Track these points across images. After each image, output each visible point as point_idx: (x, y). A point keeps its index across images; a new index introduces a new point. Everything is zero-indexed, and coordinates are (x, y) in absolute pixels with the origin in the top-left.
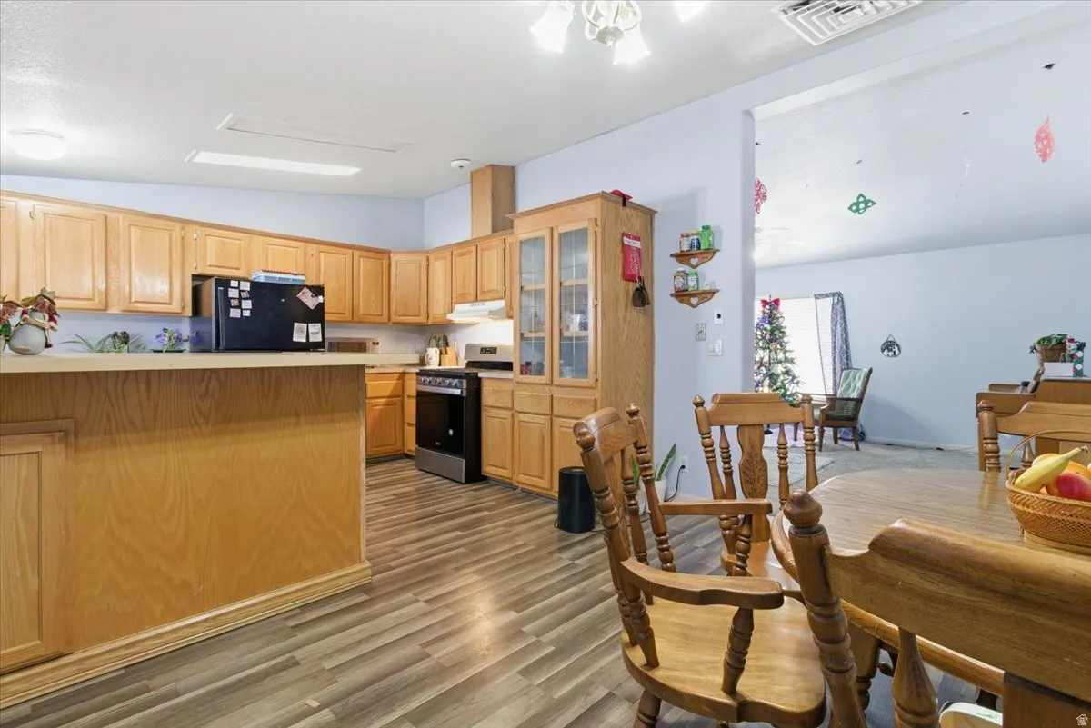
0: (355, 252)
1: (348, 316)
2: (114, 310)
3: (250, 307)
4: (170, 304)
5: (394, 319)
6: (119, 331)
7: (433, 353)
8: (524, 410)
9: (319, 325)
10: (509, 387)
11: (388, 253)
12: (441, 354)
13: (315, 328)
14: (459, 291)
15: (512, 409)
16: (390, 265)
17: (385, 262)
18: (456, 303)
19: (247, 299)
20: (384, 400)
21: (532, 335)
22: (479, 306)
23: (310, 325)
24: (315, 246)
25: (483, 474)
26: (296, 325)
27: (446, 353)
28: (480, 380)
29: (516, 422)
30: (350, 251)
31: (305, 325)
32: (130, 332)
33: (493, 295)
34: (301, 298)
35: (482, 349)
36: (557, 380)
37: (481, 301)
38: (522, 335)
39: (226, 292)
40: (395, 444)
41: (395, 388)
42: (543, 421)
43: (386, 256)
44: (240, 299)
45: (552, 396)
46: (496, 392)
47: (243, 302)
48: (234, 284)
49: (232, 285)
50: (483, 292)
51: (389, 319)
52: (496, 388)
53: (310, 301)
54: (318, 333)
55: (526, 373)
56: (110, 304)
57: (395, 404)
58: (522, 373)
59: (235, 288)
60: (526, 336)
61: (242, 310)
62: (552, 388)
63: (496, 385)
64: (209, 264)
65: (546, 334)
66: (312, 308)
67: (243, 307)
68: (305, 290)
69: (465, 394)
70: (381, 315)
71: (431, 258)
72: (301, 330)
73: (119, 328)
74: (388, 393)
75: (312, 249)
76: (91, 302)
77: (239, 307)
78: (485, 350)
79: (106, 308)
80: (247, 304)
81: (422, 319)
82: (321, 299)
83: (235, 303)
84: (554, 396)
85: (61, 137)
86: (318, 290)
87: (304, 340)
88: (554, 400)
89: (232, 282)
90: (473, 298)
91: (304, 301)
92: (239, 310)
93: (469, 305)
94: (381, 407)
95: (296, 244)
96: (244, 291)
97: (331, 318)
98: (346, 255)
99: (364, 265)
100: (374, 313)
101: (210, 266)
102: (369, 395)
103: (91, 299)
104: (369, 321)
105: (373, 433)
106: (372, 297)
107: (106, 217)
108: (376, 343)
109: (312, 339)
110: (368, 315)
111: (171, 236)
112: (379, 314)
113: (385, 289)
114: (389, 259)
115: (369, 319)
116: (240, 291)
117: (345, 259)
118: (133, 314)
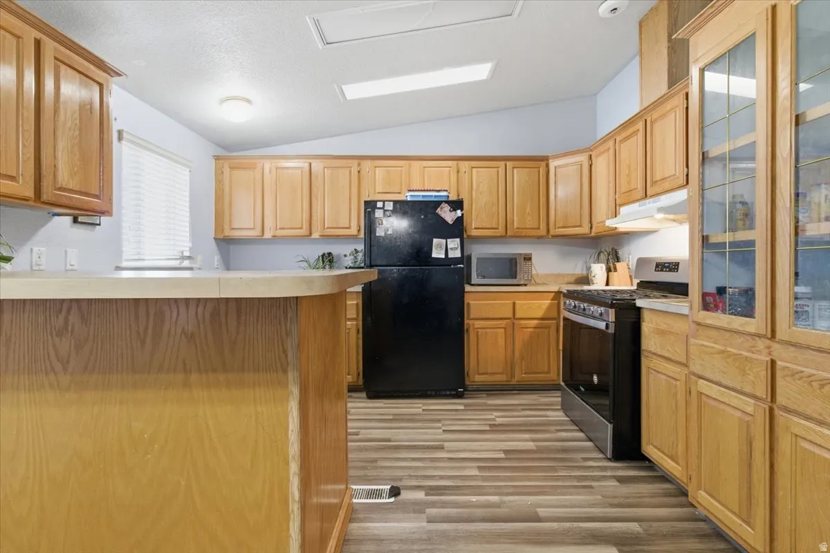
0: (508, 163)
1: (501, 231)
2: (315, 235)
4: (349, 228)
5: (552, 232)
6: (326, 251)
7: (599, 270)
8: (707, 375)
9: (458, 240)
10: (681, 327)
11: (545, 159)
12: (609, 270)
13: (454, 243)
14: (624, 189)
15: (686, 365)
16: (548, 172)
17: (542, 171)
18: (620, 205)
19: (390, 218)
20: (536, 322)
21: (728, 238)
22: (651, 205)
23: (448, 240)
24: (467, 163)
25: (643, 452)
26: (435, 241)
27: (615, 270)
28: (639, 310)
29: (694, 393)
30: (502, 164)
31: (444, 241)
32: (334, 252)
33: (667, 186)
34: (440, 213)
35: (658, 265)
36: (783, 330)
37: (652, 196)
38: (705, 239)
39: (372, 213)
40: (548, 372)
41: (550, 308)
42: (750, 409)
43: (543, 164)
44: (384, 218)
45: (773, 362)
46: (661, 333)
48: (380, 205)
49: (378, 206)
50: (654, 183)
51: (548, 231)
52: (663, 327)
53: (448, 215)
54: (457, 248)
55: (716, 308)
56: (313, 231)
57: (548, 327)
58: (706, 307)
60: (713, 240)
61: (386, 228)
62: (775, 346)
63: (663, 323)
64: (377, 191)
65: (758, 234)
66: (450, 222)
68: (444, 205)
69: (611, 330)
70: (539, 228)
71: (593, 154)
72: (439, 246)
73: (326, 249)
74: (540, 314)
75: (464, 165)
76: (301, 230)
77: (383, 226)
78: (662, 266)
79: (311, 234)
81: (584, 230)
82: (459, 213)
83: (379, 222)
84: (779, 363)
85: (248, 101)
86: (457, 205)
87: (443, 256)
88: (779, 374)
89: (378, 203)
90: (641, 194)
91: (443, 216)
93: (637, 204)
94: (531, 330)
95: (450, 163)
96: (388, 210)
97: (474, 233)
98: (498, 168)
99: (519, 177)
100: (530, 227)
101: (379, 193)
102: (518, 316)
103: (301, 228)
104: (524, 234)
105: (522, 358)
106: (528, 210)
107: (310, 164)
108: (528, 258)
109: (451, 255)
110: (523, 229)
111: (350, 172)
112: (537, 226)
113: (543, 200)
114: (547, 166)
115: (524, 233)
116: (385, 211)
117: (498, 171)
118: (326, 238)
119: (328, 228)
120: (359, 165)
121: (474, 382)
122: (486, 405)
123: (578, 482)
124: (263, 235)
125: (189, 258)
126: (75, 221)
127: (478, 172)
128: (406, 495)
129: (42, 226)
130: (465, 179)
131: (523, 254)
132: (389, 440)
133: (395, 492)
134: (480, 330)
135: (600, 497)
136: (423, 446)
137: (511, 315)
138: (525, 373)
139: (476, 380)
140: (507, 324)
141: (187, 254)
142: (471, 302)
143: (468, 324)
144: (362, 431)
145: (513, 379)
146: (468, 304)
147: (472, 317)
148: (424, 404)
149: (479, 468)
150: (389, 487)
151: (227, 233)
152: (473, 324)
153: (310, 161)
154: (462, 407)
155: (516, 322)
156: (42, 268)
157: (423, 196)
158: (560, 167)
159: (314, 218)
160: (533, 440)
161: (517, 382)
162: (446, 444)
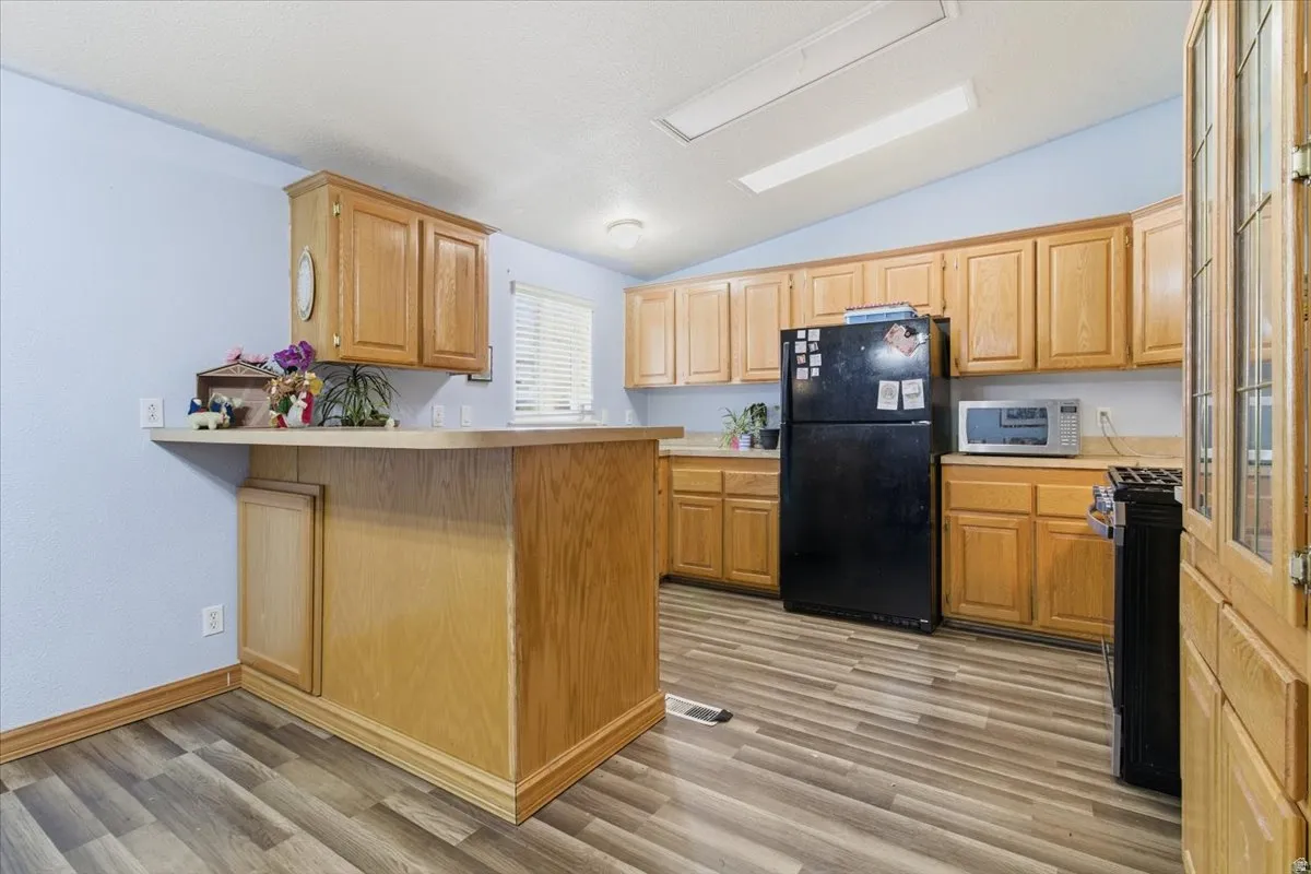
0: (1040, 240)
1: (1025, 362)
2: (736, 380)
3: (820, 364)
5: (1140, 357)
9: (923, 381)
11: (1124, 222)
13: (913, 386)
16: (1129, 244)
17: (1116, 244)
19: (815, 352)
23: (904, 382)
26: (883, 384)
30: (1028, 243)
31: (896, 384)
34: (890, 340)
39: (792, 347)
43: (1119, 230)
44: (808, 354)
47: (812, 357)
48: (801, 334)
49: (799, 338)
51: (1130, 354)
53: (903, 344)
54: (917, 395)
56: (733, 375)
59: (801, 340)
61: (810, 368)
67: (811, 365)
68: (896, 328)
69: (1118, 541)
70: (1107, 352)
72: (889, 391)
75: (956, 256)
76: (720, 375)
77: (807, 365)
79: (730, 379)
80: (816, 360)
82: (921, 338)
83: (802, 359)
85: (639, 224)
87: (895, 407)
89: (799, 332)
92: (807, 369)
94: (1073, 538)
95: (929, 256)
96: (812, 342)
97: (973, 367)
98: (1020, 251)
99: (1063, 262)
100: (1085, 350)
101: (818, 315)
102: (1042, 509)
103: (718, 371)
104: (1074, 364)
105: (1053, 588)
106: (1083, 318)
107: (729, 285)
108: (1071, 409)
109: (907, 406)
110: (1071, 355)
111: (779, 290)
112: (1103, 349)
113: (1117, 297)
114: (1129, 232)
115: (1072, 362)
116: (809, 343)
117: (1019, 258)
118: (749, 383)
119: (751, 370)
120: (791, 277)
121: (958, 614)
122: (963, 652)
123: (1011, 788)
124: (675, 382)
125: (590, 413)
126: (469, 379)
127: (979, 263)
128: (733, 725)
129: (441, 385)
130: (956, 279)
131: (1061, 401)
132: (768, 663)
133: (724, 718)
134: (966, 528)
135: (1029, 818)
136: (808, 680)
137: (1028, 508)
138: (1059, 615)
139: (961, 611)
140: (1020, 523)
141: (588, 408)
142: (951, 482)
143: (948, 517)
144: (743, 646)
145: (1035, 621)
146: (948, 484)
147: (953, 505)
148: (857, 632)
149: (861, 725)
150: (720, 710)
151: (637, 380)
152: (957, 518)
153: (729, 280)
154: (916, 647)
155: (1040, 521)
156: (441, 424)
157: (868, 316)
158: (1152, 231)
159: (734, 357)
160: (991, 716)
161: (1042, 627)
162: (841, 686)
